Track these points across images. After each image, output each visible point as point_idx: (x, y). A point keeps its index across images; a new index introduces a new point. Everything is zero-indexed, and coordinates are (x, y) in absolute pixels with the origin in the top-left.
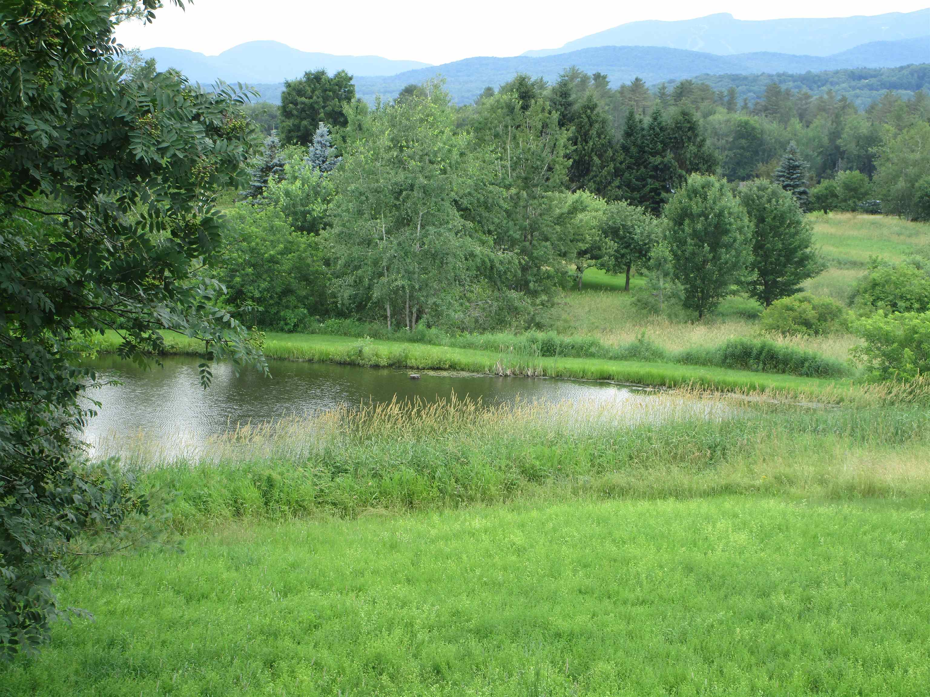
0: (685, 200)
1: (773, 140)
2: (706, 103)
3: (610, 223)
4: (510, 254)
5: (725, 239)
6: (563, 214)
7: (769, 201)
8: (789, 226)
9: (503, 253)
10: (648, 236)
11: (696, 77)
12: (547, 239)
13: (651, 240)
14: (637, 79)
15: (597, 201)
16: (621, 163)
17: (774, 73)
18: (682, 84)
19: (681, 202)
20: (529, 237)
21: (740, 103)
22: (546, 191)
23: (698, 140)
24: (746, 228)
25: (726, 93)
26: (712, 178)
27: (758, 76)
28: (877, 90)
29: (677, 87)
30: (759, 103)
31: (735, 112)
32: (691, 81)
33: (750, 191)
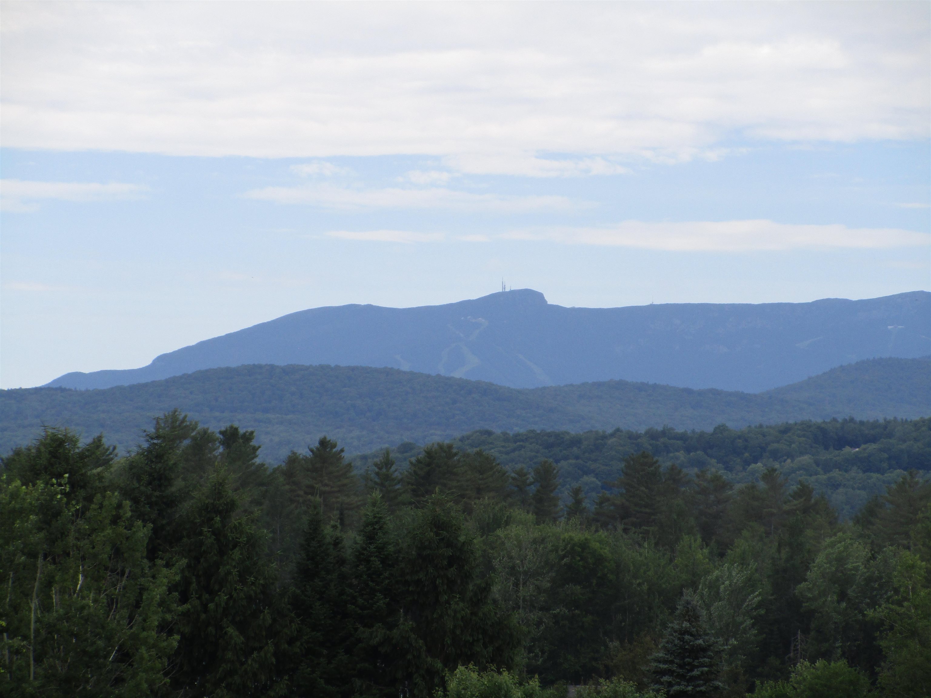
1: (645, 587)
2: (487, 499)
11: (462, 440)
14: (324, 443)
16: (291, 641)
17: (642, 430)
18: (429, 454)
21: (565, 497)
23: (471, 586)
25: (531, 478)
26: (506, 678)
27: (604, 437)
28: (878, 470)
29: (419, 461)
30: (608, 500)
31: (555, 520)
32: (450, 447)
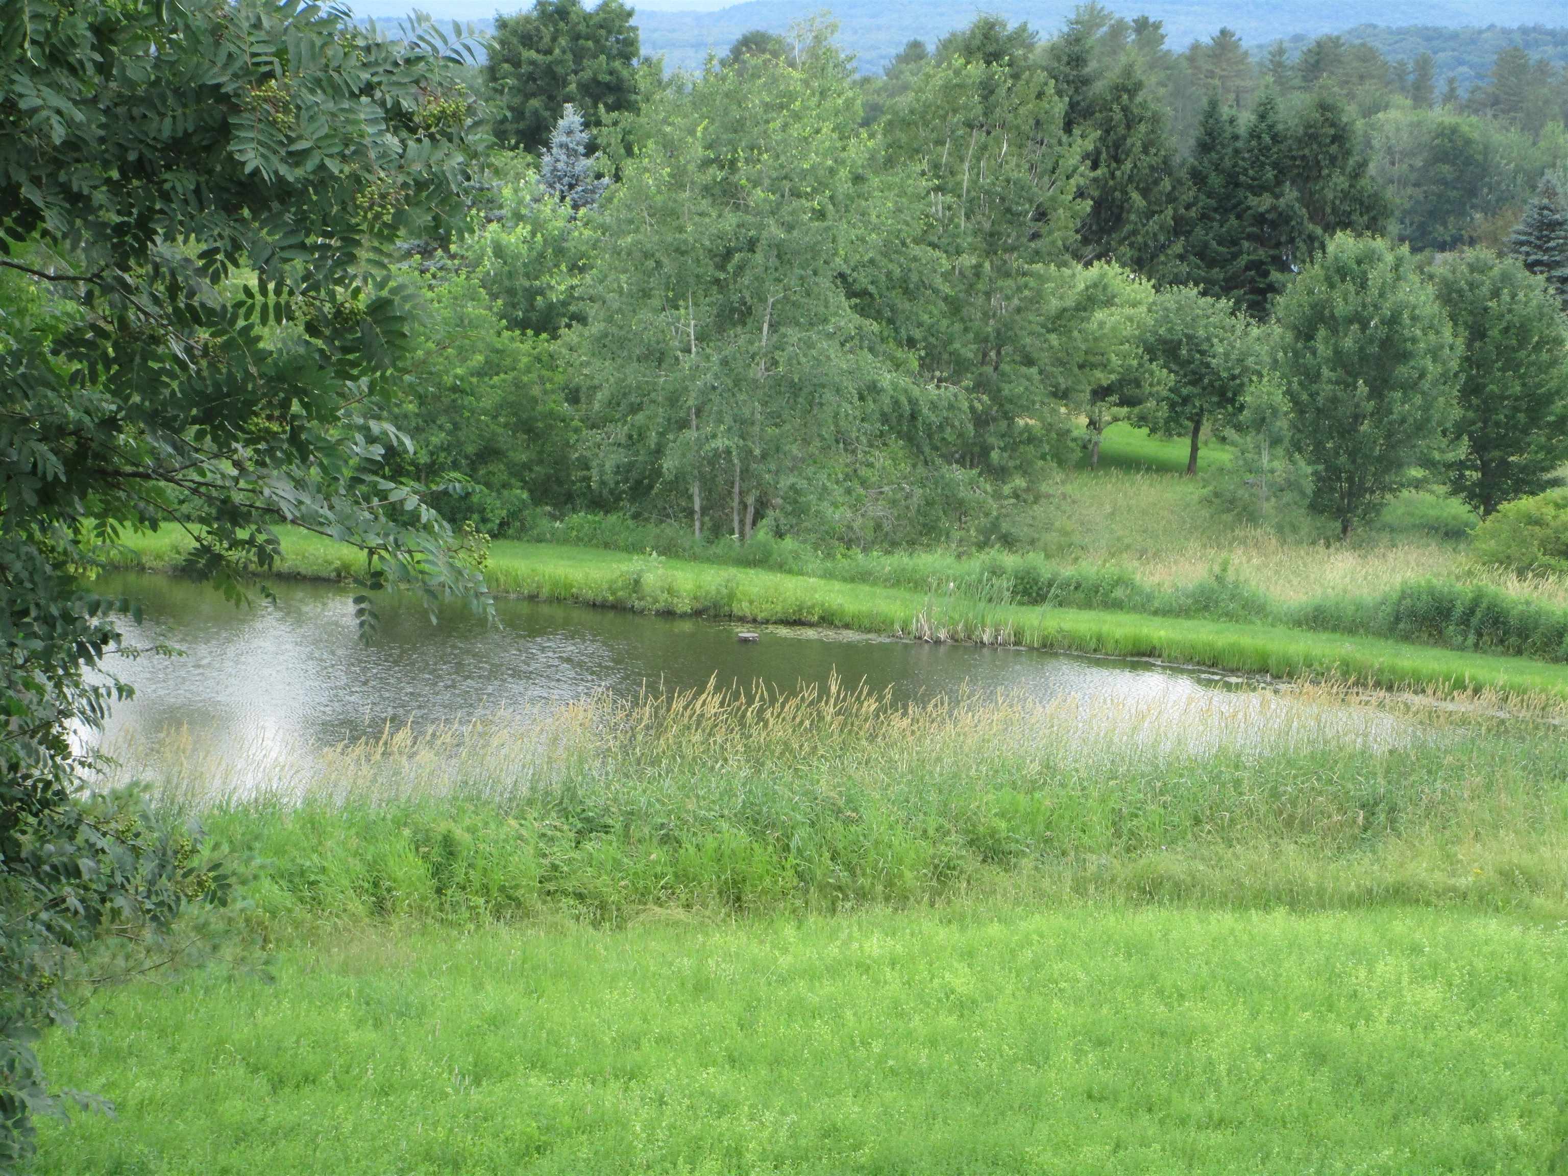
0: (1320, 289)
1: (1511, 167)
2: (1369, 86)
3: (1162, 331)
4: (953, 389)
5: (1402, 371)
6: (1065, 310)
7: (1496, 294)
8: (1538, 347)
9: (938, 387)
10: (1240, 361)
11: (1349, 32)
12: (1029, 361)
13: (1245, 370)
14: (1223, 32)
15: (1136, 285)
16: (1188, 207)
17: (1515, 26)
18: (1319, 44)
19: (1310, 292)
20: (993, 354)
21: (1440, 86)
22: (1032, 262)
23: (1351, 162)
24: (1447, 351)
25: (1410, 67)
26: (1379, 244)
27: (1480, 32)
29: (1310, 51)
30: (1480, 88)
31: (1431, 106)
32: (1338, 38)
33: (1454, 272)
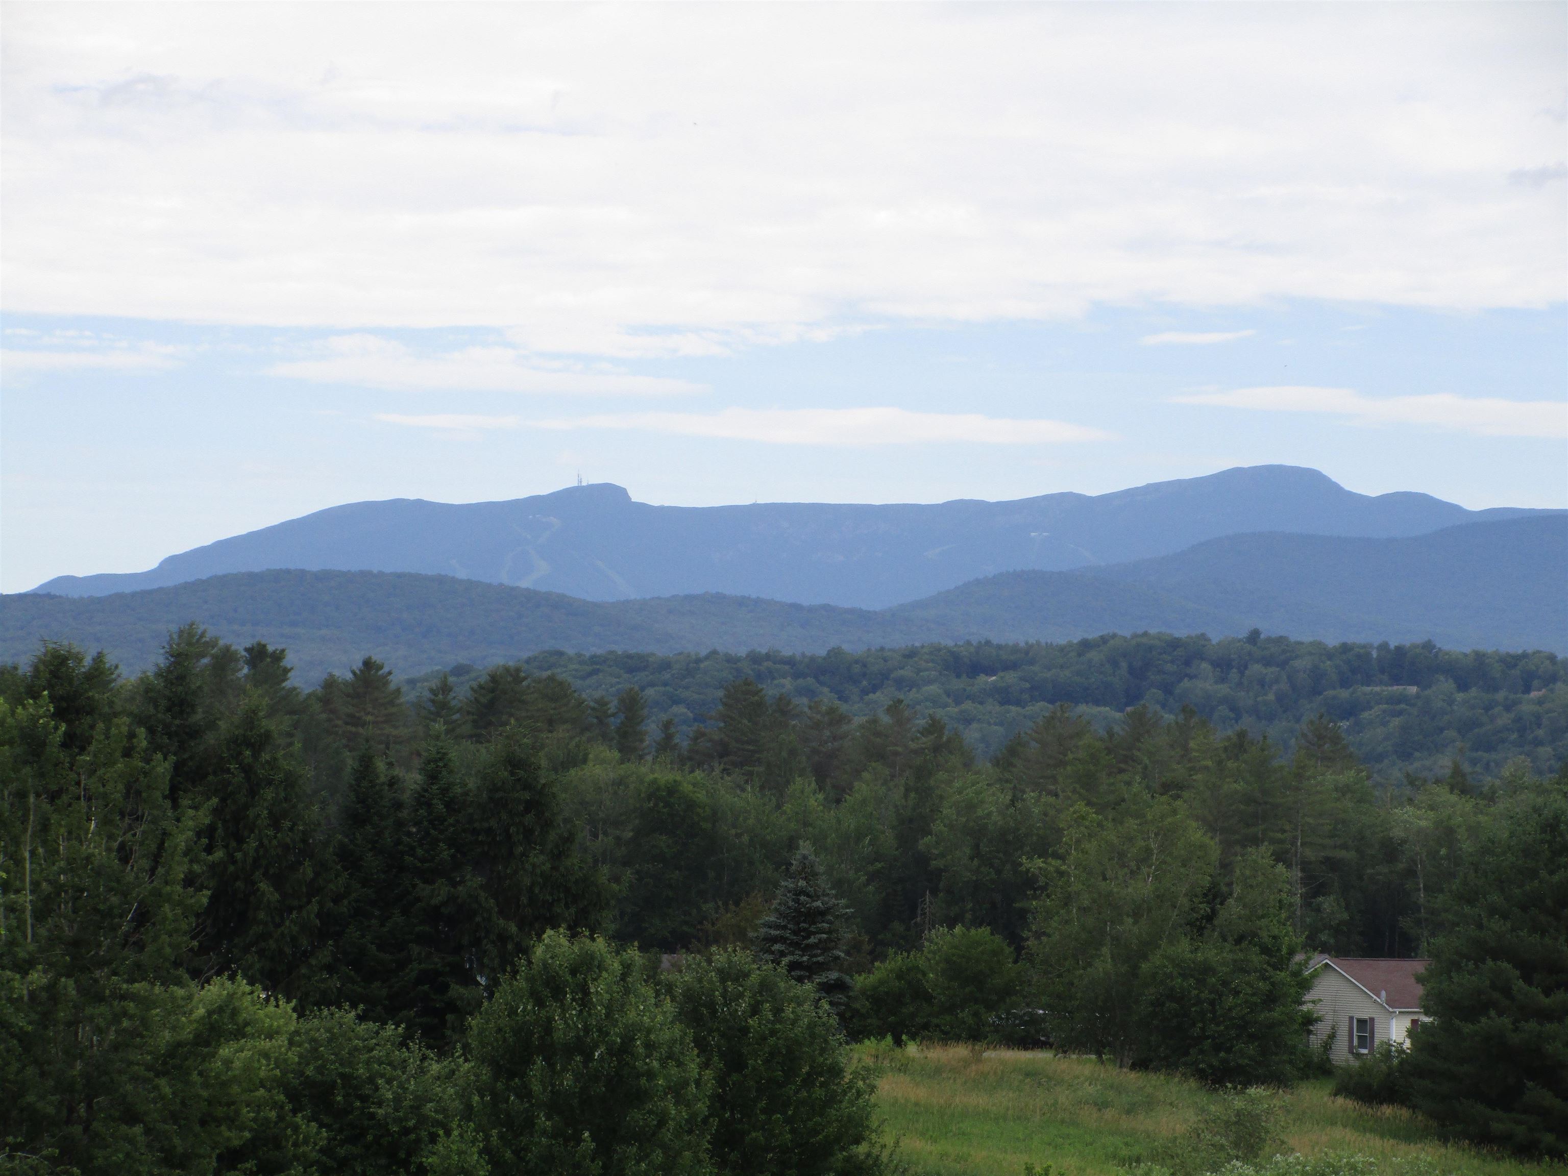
0: (526, 1007)
1: (746, 838)
2: (562, 732)
3: (310, 1071)
4: (33, 1159)
5: (636, 1117)
6: (179, 1044)
7: (755, 1010)
8: (808, 1081)
9: (11, 1158)
10: (416, 1108)
11: (528, 661)
12: (131, 1117)
13: (423, 1120)
14: (368, 664)
15: (271, 1008)
16: (337, 900)
17: (742, 652)
18: (494, 678)
19: (513, 1012)
20: (82, 1109)
21: (652, 729)
22: (132, 981)
23: (552, 836)
24: (693, 1088)
25: (612, 707)
26: (600, 945)
27: (698, 661)
28: (1018, 703)
29: (481, 687)
30: (703, 734)
31: (641, 757)
32: (518, 670)
33: (700, 980)
